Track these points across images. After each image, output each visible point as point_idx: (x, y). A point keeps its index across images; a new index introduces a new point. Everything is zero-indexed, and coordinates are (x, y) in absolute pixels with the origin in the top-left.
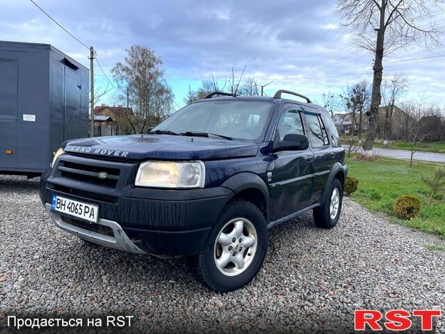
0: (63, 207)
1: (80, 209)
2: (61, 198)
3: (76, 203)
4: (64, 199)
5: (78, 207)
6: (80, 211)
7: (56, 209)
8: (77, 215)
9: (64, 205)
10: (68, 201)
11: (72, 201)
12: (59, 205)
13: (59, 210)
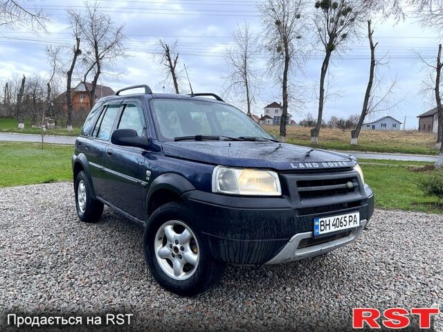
0: (328, 227)
1: (345, 221)
2: (324, 219)
3: (340, 217)
4: (327, 219)
5: (343, 221)
6: (345, 223)
7: (321, 233)
8: (344, 228)
9: (329, 225)
10: (332, 219)
11: (336, 217)
12: (323, 228)
13: (325, 232)
